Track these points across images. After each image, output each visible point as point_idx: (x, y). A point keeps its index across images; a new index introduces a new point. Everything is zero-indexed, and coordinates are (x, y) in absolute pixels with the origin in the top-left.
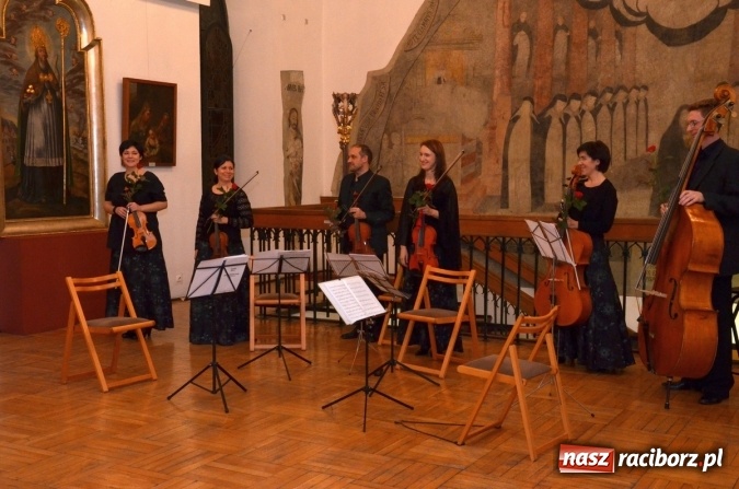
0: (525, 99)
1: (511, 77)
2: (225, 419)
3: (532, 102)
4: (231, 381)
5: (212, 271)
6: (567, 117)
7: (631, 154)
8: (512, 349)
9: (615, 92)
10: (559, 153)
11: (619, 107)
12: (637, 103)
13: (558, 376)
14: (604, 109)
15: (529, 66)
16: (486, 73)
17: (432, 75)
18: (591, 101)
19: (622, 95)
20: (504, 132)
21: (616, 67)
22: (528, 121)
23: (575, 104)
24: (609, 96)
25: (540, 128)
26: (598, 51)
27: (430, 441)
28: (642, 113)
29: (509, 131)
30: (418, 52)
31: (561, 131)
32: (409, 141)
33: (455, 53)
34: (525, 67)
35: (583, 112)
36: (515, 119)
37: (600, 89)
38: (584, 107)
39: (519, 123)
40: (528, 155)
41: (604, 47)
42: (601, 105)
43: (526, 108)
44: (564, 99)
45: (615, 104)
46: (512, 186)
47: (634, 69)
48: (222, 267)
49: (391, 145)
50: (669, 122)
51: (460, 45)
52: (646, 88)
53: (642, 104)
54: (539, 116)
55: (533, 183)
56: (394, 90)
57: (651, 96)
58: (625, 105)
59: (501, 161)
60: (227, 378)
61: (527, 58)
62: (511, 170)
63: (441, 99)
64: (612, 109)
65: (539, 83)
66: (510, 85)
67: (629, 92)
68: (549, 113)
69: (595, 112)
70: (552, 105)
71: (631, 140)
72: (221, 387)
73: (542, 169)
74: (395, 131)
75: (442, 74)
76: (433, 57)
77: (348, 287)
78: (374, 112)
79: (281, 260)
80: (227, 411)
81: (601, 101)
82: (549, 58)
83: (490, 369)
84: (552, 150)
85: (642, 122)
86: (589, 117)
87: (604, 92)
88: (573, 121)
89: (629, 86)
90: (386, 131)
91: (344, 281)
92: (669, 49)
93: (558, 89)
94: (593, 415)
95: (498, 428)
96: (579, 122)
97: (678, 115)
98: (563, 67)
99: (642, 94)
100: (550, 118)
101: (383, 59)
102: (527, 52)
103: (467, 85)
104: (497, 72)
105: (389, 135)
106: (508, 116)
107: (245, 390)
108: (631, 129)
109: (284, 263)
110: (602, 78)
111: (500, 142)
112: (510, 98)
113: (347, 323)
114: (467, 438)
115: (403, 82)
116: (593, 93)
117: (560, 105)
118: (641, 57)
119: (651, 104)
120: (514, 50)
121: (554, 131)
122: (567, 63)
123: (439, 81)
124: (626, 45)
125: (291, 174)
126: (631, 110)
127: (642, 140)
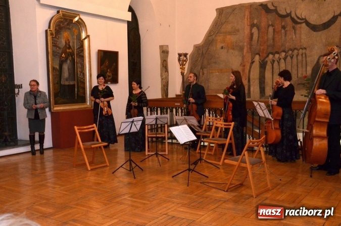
0: (257, 54)
1: (251, 45)
2: (134, 181)
3: (260, 55)
4: (137, 167)
5: (129, 123)
6: (274, 61)
7: (300, 75)
8: (246, 153)
9: (293, 50)
10: (270, 76)
11: (295, 56)
12: (302, 55)
13: (265, 164)
14: (289, 57)
15: (258, 41)
16: (241, 44)
17: (219, 45)
18: (283, 54)
19: (296, 51)
20: (248, 68)
21: (293, 41)
22: (258, 63)
23: (277, 56)
24: (290, 52)
25: (263, 66)
26: (286, 34)
27: (214, 190)
28: (304, 59)
29: (250, 67)
30: (214, 36)
31: (271, 67)
32: (211, 72)
33: (228, 37)
34: (256, 41)
35: (280, 59)
36: (253, 62)
37: (287, 50)
38: (280, 57)
39: (254, 64)
40: (258, 77)
41: (288, 33)
42: (287, 56)
43: (257, 58)
44: (272, 53)
45: (293, 55)
46: (252, 89)
47: (300, 41)
48: (133, 122)
49: (203, 74)
50: (315, 62)
51: (230, 33)
52: (305, 49)
53: (304, 55)
54: (263, 61)
55: (260, 88)
56: (204, 52)
57: (308, 52)
58: (297, 56)
59: (247, 79)
60: (135, 165)
61: (257, 38)
62: (251, 83)
63: (223, 55)
64: (292, 58)
65: (262, 48)
66: (250, 48)
67: (298, 50)
68: (267, 59)
69: (285, 59)
70: (268, 56)
71: (300, 69)
72: (133, 169)
73: (264, 82)
74: (205, 68)
75: (223, 45)
76: (220, 38)
77: (181, 129)
78: (197, 61)
79: (157, 119)
80: (135, 178)
81: (287, 54)
82: (266, 38)
83: (237, 161)
84: (268, 74)
85: (304, 62)
86: (282, 61)
87: (288, 51)
88: (276, 63)
89: (299, 48)
90: (201, 68)
91: (180, 127)
92: (315, 33)
93: (270, 50)
94: (280, 180)
95: (241, 185)
96: (279, 63)
97: (319, 59)
98: (272, 41)
99: (304, 51)
100: (267, 61)
101: (200, 39)
102: (257, 35)
103: (233, 49)
104: (245, 44)
105: (203, 70)
106: (250, 61)
107: (142, 170)
108: (300, 65)
109: (158, 120)
110: (288, 45)
111: (247, 71)
112: (250, 54)
113: (181, 143)
114: (229, 189)
115: (208, 49)
116: (284, 51)
117: (271, 56)
118: (303, 37)
119: (308, 55)
120: (252, 34)
121: (269, 67)
122: (273, 39)
123: (222, 48)
124: (297, 31)
125: (164, 85)
126: (300, 57)
127: (304, 69)
